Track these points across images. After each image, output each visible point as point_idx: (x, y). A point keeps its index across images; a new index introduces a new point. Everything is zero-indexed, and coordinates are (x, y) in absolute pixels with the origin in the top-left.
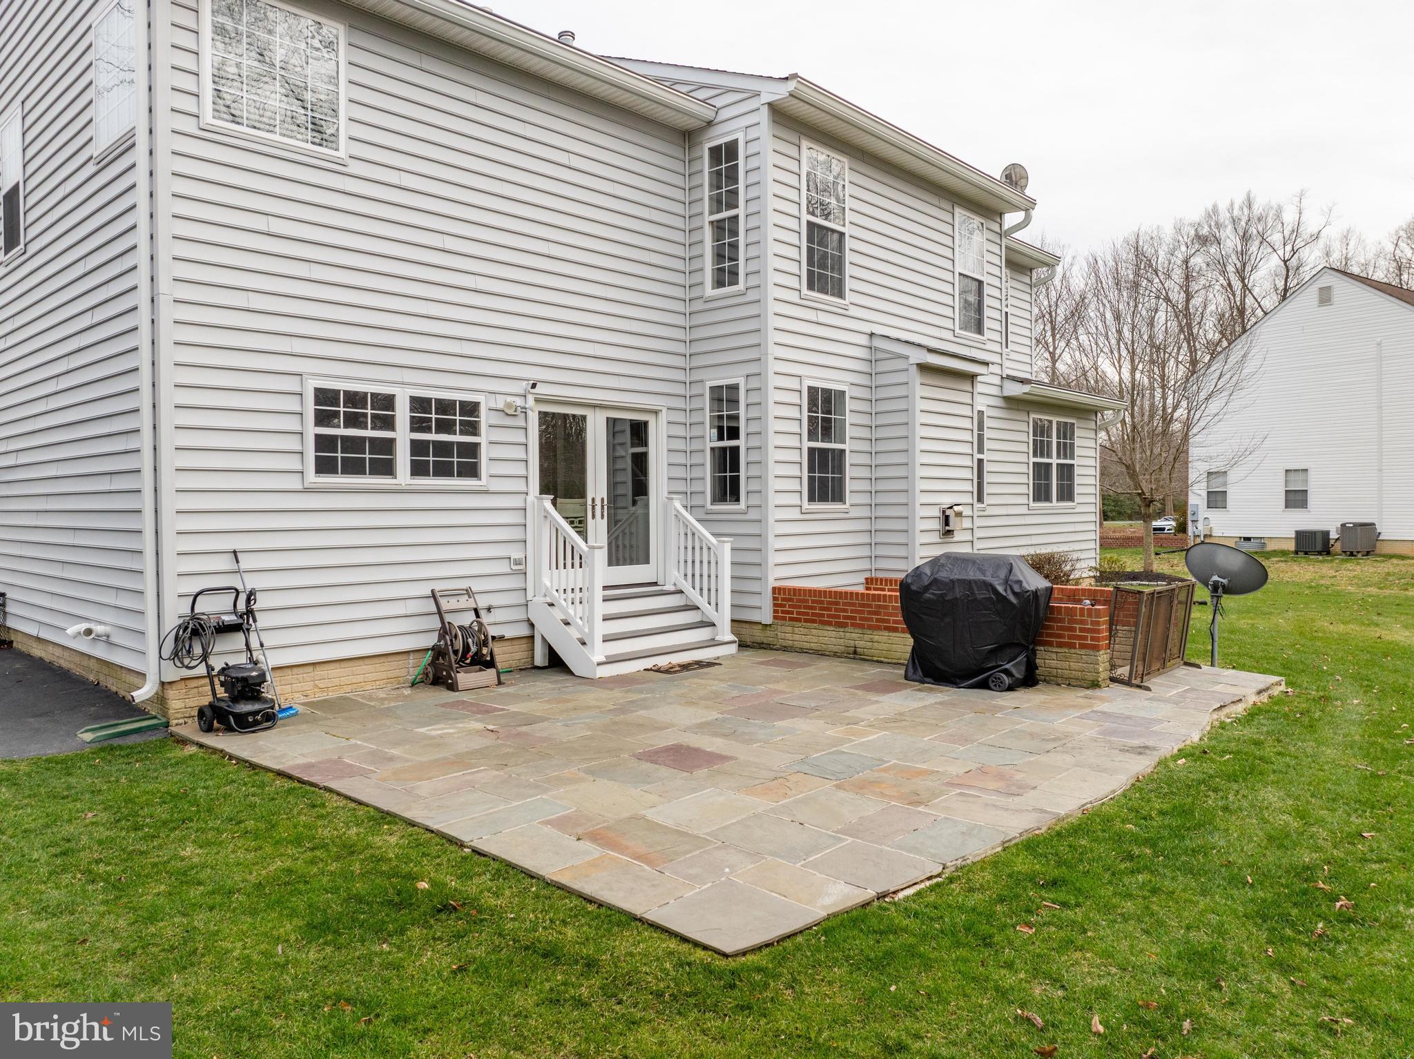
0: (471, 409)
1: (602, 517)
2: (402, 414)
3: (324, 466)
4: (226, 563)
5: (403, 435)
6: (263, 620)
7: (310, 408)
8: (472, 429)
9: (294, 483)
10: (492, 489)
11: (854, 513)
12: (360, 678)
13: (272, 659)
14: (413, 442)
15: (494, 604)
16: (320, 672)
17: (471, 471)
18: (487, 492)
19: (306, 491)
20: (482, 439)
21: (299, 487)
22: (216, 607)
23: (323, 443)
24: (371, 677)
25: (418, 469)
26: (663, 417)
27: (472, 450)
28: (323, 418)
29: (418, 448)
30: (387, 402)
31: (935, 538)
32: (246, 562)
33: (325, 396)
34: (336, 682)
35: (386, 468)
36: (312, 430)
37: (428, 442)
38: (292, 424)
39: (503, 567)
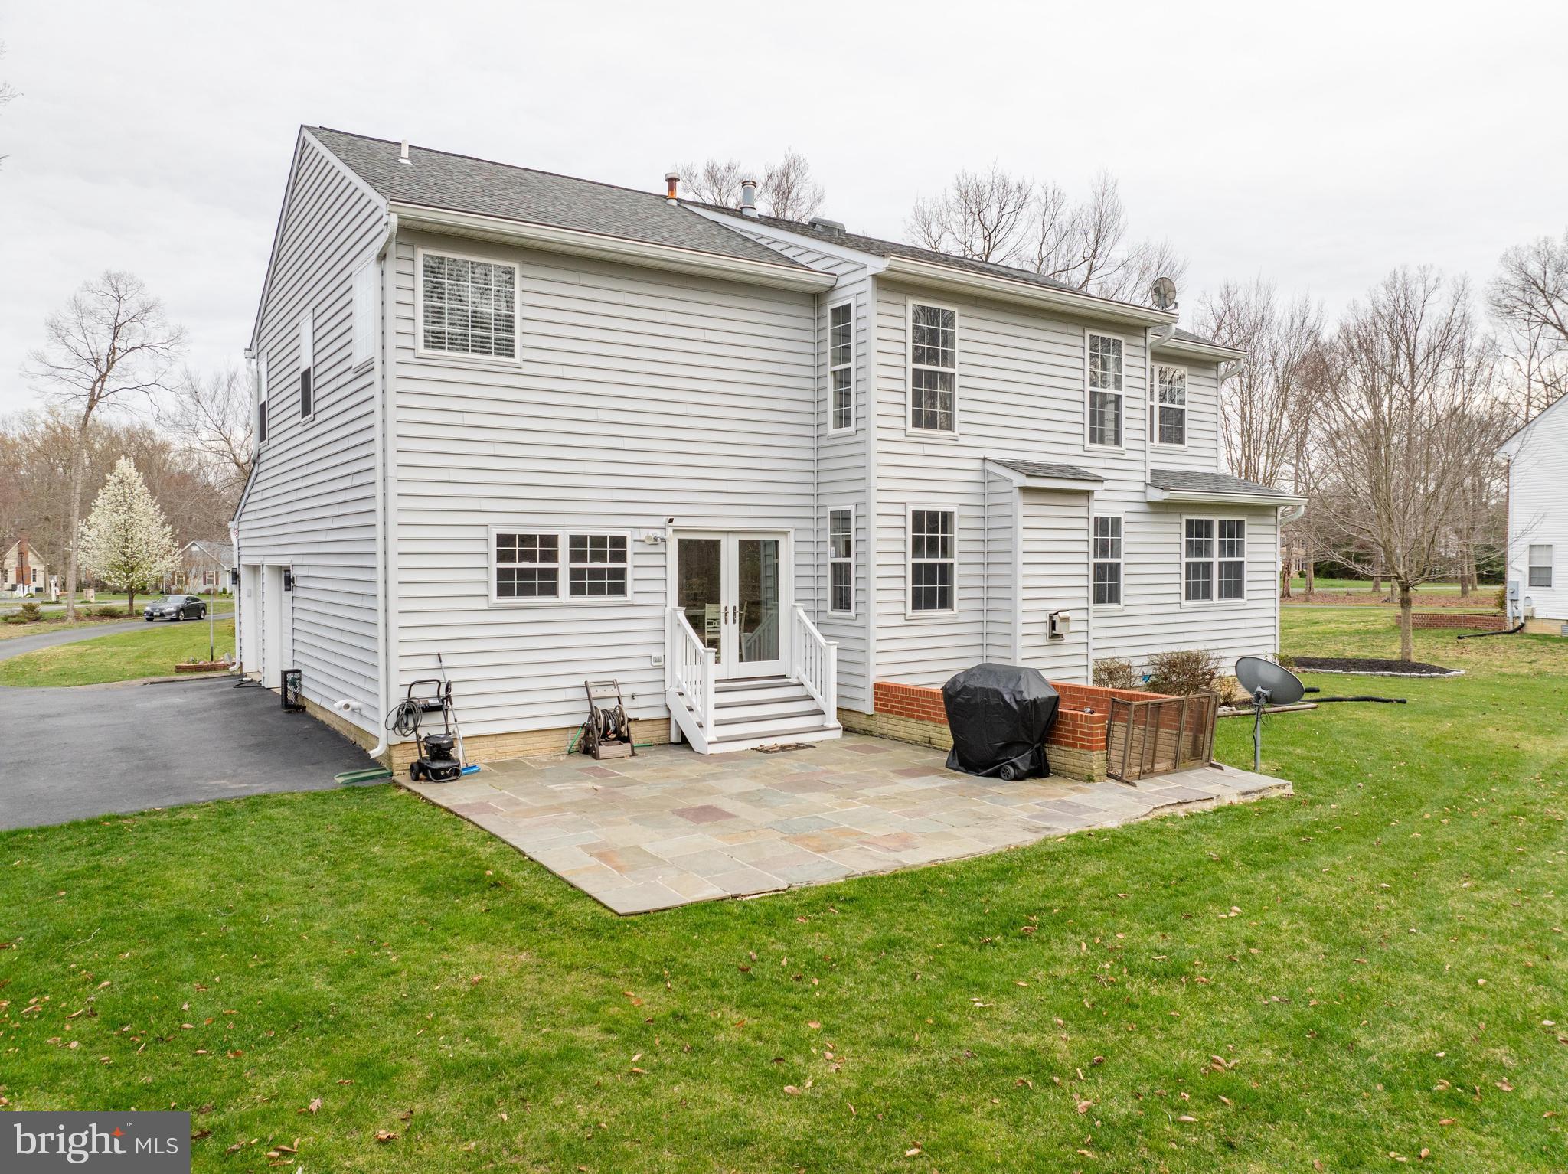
0: (619, 542)
1: (734, 622)
2: (564, 549)
3: (504, 591)
4: (432, 662)
5: (564, 565)
6: (457, 703)
7: (494, 548)
8: (620, 557)
9: (482, 604)
10: (635, 603)
11: (962, 618)
12: (530, 747)
13: (463, 731)
14: (572, 570)
15: (637, 692)
16: (499, 741)
17: (619, 589)
18: (632, 605)
19: (490, 609)
20: (628, 565)
21: (485, 607)
22: (426, 694)
23: (503, 574)
24: (538, 746)
25: (576, 590)
26: (791, 537)
27: (620, 573)
28: (502, 556)
29: (575, 574)
30: (550, 541)
31: (1043, 640)
32: (447, 661)
33: (504, 540)
34: (512, 748)
35: (551, 590)
36: (495, 565)
37: (584, 569)
38: (481, 561)
39: (646, 664)
